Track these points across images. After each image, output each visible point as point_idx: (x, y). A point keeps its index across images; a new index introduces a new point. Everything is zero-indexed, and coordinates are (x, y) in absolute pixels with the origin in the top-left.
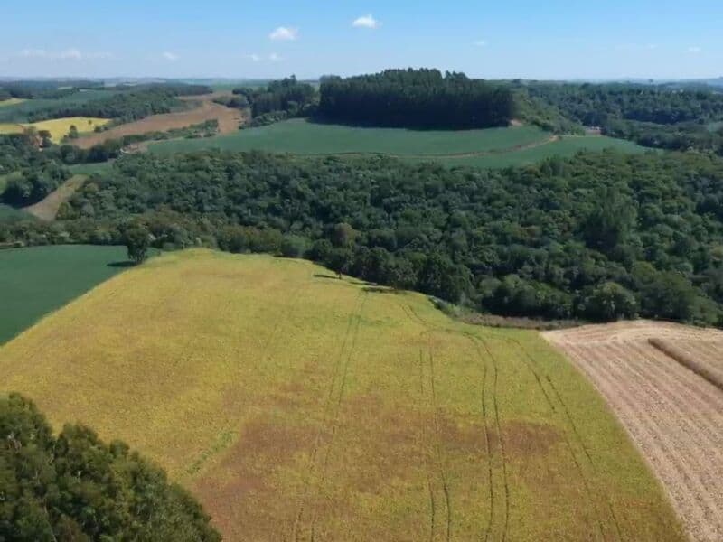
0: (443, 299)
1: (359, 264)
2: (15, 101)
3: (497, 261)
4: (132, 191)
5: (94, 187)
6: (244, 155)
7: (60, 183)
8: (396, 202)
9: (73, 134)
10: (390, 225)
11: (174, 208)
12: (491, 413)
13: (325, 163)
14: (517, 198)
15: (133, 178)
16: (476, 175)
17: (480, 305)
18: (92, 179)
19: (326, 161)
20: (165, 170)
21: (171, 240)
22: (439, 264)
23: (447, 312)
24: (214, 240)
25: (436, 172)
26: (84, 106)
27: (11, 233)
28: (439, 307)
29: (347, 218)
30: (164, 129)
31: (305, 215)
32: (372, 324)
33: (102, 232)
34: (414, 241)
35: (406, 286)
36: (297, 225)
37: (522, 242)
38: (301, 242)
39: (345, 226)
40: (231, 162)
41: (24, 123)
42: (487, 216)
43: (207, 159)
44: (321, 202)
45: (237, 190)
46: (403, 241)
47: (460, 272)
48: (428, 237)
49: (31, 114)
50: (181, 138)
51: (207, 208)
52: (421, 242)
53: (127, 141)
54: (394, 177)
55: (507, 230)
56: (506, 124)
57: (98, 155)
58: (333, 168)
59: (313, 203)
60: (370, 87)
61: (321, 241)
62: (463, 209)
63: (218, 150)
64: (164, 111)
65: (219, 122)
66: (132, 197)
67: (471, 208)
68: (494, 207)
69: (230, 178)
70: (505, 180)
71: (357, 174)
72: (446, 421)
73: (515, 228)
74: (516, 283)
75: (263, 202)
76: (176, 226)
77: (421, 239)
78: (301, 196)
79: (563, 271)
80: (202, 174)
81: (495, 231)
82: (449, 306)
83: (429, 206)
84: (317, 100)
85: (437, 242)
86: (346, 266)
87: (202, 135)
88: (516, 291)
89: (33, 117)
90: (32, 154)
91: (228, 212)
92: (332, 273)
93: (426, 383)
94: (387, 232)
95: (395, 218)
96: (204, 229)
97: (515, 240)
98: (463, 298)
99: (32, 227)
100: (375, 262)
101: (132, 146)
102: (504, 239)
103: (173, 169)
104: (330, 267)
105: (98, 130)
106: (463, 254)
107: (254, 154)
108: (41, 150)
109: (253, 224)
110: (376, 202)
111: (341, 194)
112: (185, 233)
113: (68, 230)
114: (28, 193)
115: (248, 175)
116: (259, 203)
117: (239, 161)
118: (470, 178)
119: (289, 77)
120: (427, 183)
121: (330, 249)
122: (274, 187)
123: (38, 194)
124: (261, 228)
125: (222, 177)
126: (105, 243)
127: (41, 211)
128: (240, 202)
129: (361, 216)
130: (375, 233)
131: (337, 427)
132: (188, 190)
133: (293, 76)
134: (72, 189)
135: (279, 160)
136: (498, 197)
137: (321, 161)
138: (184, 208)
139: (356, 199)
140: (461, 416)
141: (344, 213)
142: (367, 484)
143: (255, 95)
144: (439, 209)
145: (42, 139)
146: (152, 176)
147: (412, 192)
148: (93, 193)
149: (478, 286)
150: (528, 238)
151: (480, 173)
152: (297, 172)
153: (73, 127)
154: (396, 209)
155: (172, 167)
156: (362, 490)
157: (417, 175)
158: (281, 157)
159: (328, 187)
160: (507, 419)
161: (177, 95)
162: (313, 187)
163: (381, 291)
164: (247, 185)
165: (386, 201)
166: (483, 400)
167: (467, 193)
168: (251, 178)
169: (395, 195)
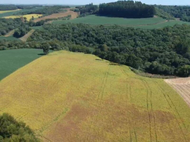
0: (134, 68)
1: (108, 56)
2: (19, 10)
3: (149, 57)
4: (47, 34)
5: (37, 32)
6: (77, 24)
7: (28, 32)
8: (120, 38)
9: (33, 18)
10: (118, 45)
11: (58, 39)
12: (150, 106)
13: (100, 27)
14: (156, 38)
15: (47, 31)
16: (144, 31)
17: (144, 70)
18: (36, 30)
19: (100, 26)
20: (56, 28)
21: (56, 48)
22: (133, 57)
23: (135, 72)
24: (68, 48)
25: (132, 30)
26: (36, 11)
27: (14, 45)
28: (132, 70)
29: (105, 43)
30: (57, 18)
31: (94, 42)
32: (112, 75)
33: (38, 45)
34: (124, 50)
35: (122, 63)
36: (91, 45)
37: (157, 51)
38: (92, 49)
39: (105, 45)
40: (74, 26)
41: (20, 15)
42: (147, 43)
43: (67, 25)
44: (98, 38)
45: (75, 34)
46: (121, 50)
47: (139, 60)
48: (129, 49)
49: (23, 13)
50: (61, 20)
51: (67, 39)
52: (127, 50)
53: (47, 20)
54: (119, 31)
55: (152, 47)
56: (152, 17)
57: (38, 24)
58: (102, 28)
59: (96, 38)
60: (113, 5)
61: (98, 49)
62: (139, 41)
63: (70, 23)
64: (57, 12)
65: (72, 16)
66: (47, 36)
67: (142, 41)
68: (149, 40)
69: (73, 31)
70: (152, 32)
71: (109, 30)
72: (135, 108)
73: (155, 47)
74: (157, 64)
75: (82, 38)
76: (57, 44)
77: (127, 49)
78: (93, 36)
79: (169, 60)
80: (66, 30)
81: (149, 48)
82: (135, 70)
83: (129, 40)
84: (98, 10)
85: (131, 50)
86: (105, 57)
87: (67, 19)
88: (156, 66)
89: (23, 14)
90: (22, 23)
91: (72, 40)
92: (101, 59)
93: (129, 95)
94: (117, 47)
95: (119, 43)
96: (65, 45)
97: (155, 50)
98: (139, 68)
99: (20, 43)
100: (113, 56)
101: (48, 22)
102: (151, 50)
103: (58, 28)
104: (100, 57)
105: (39, 17)
106: (139, 54)
107: (80, 24)
108: (24, 22)
109: (79, 44)
110: (114, 38)
111: (104, 36)
112: (60, 46)
113: (29, 44)
114: (20, 34)
115: (78, 30)
116: (81, 38)
117: (76, 26)
118: (142, 32)
119: (91, 3)
120: (129, 33)
121: (100, 52)
122: (85, 34)
123: (22, 35)
124: (81, 45)
125: (71, 30)
126: (38, 48)
127: (23, 39)
128: (75, 38)
129: (109, 42)
130: (113, 47)
131: (100, 109)
132: (61, 34)
133: (92, 3)
134: (31, 33)
135: (87, 26)
136: (150, 38)
137: (99, 26)
138: (60, 39)
139: (108, 37)
140: (140, 107)
141: (105, 41)
142: (109, 129)
143: (81, 8)
144: (133, 41)
145: (24, 20)
146: (53, 30)
147: (125, 35)
148: (36, 34)
149: (144, 64)
150: (159, 50)
151: (145, 30)
152: (92, 30)
153: (33, 17)
154: (120, 40)
155: (58, 27)
156: (107, 131)
157: (126, 31)
158: (87, 25)
159: (100, 34)
160: (155, 109)
161: (61, 8)
162: (96, 34)
163: (115, 65)
164: (77, 33)
165: (117, 38)
166: (147, 102)
167: (141, 36)
168: (79, 31)
169: (120, 36)
